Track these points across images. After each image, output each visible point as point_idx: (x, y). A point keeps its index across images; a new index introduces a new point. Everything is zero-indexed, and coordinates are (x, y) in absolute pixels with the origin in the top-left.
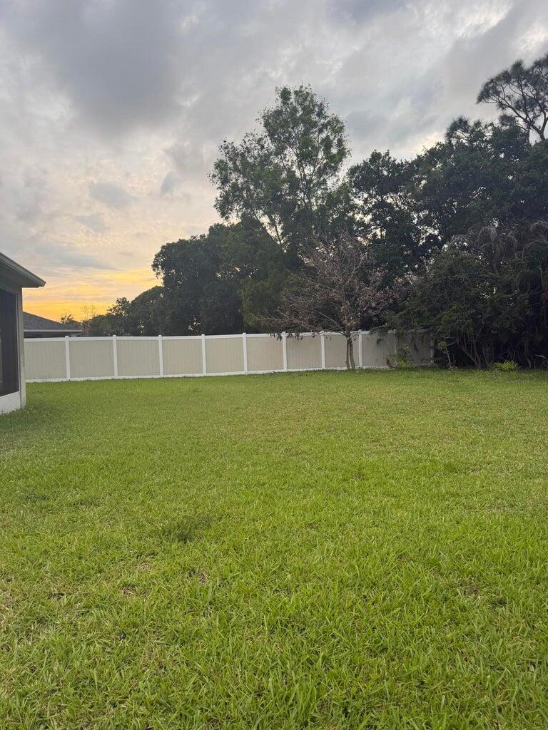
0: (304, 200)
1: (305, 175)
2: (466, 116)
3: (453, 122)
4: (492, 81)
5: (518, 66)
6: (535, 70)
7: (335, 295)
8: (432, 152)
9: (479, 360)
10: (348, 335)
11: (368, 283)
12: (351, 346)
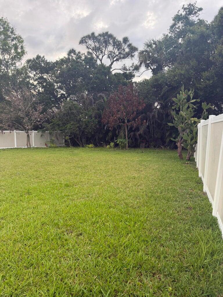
0: (4, 70)
1: (5, 59)
2: (75, 49)
3: (70, 50)
4: (84, 37)
5: (93, 34)
6: (99, 37)
7: (20, 114)
8: (62, 60)
9: (81, 144)
10: (27, 133)
11: (36, 110)
12: (29, 137)
